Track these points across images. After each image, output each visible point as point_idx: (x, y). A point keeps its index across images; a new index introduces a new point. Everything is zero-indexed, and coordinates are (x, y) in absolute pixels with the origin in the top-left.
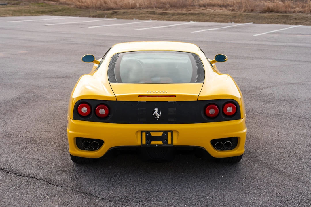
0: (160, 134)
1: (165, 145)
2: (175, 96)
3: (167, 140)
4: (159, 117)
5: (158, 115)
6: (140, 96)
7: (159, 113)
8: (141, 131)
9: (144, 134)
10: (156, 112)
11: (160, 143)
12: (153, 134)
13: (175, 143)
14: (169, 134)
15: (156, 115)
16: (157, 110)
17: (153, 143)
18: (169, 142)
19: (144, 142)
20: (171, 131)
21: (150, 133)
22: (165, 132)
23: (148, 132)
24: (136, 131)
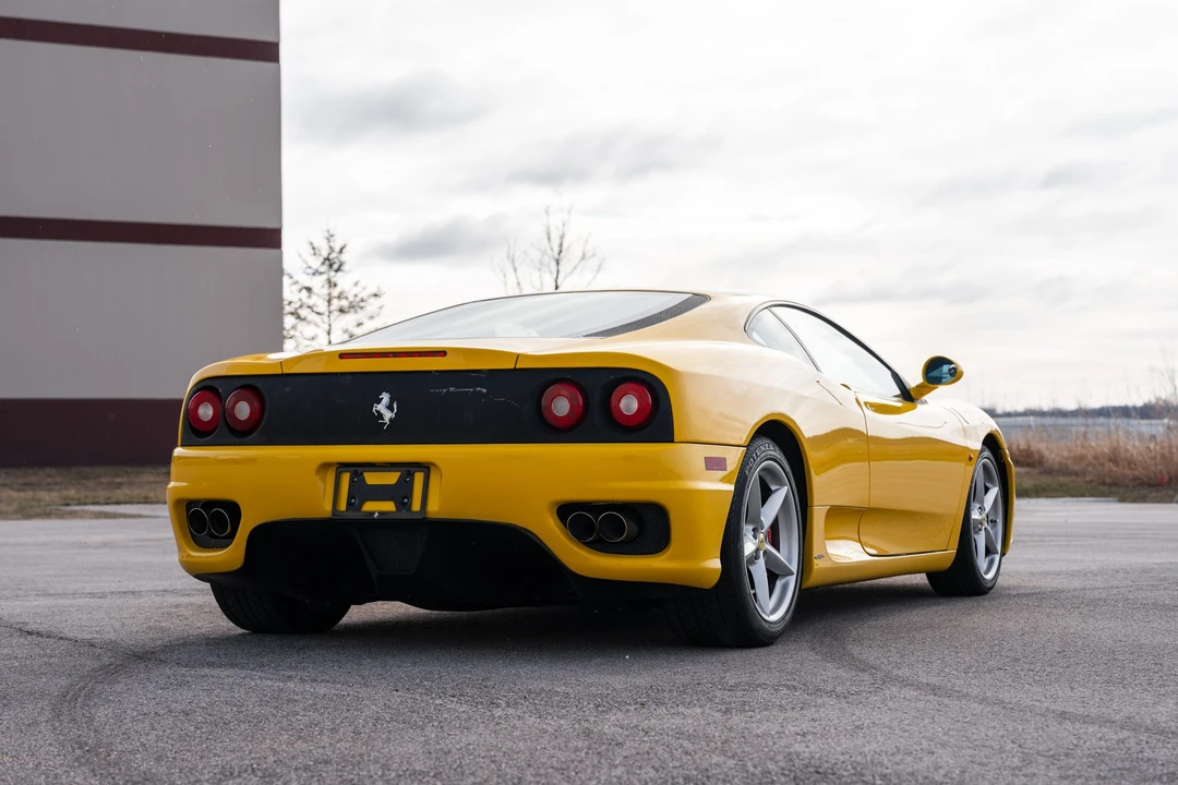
0: (391, 478)
1: (404, 515)
2: (442, 353)
3: (409, 495)
4: (391, 420)
5: (388, 415)
6: (344, 355)
7: (390, 408)
8: (339, 464)
9: (346, 478)
11: (389, 506)
12: (372, 479)
13: (435, 508)
14: (419, 478)
15: (380, 415)
16: (385, 397)
17: (369, 506)
18: (416, 506)
19: (343, 506)
20: (426, 467)
21: (365, 471)
22: (408, 469)
23: (357, 469)
24: (319, 463)
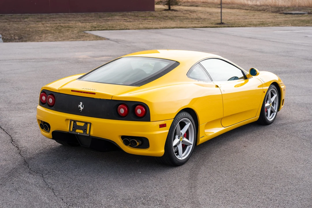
0: (82, 124)
1: (85, 135)
2: (94, 94)
3: (86, 130)
5: (82, 108)
6: (72, 91)
7: (82, 106)
8: (71, 120)
9: (72, 122)
10: (81, 106)
12: (78, 124)
13: (92, 133)
14: (89, 125)
15: (80, 108)
16: (81, 103)
17: (78, 131)
18: (88, 132)
19: (72, 130)
20: (91, 124)
21: (77, 122)
22: (86, 123)
23: (75, 121)
24: (65, 119)
